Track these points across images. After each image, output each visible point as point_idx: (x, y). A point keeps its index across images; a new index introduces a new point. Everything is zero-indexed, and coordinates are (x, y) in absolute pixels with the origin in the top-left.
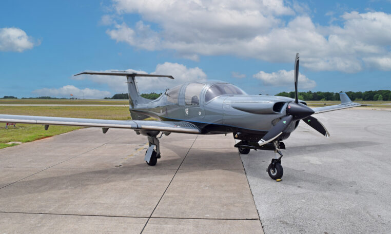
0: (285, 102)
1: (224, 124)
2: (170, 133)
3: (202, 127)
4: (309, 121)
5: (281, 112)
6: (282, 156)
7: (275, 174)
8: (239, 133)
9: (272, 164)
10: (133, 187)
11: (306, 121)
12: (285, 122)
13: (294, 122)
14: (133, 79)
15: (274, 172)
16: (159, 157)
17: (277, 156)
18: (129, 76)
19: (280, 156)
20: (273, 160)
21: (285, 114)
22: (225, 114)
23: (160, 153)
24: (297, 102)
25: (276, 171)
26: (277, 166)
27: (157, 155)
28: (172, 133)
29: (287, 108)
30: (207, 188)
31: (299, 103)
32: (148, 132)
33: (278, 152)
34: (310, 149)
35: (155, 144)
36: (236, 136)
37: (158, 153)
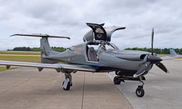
0: (146, 55)
1: (111, 66)
2: (77, 71)
3: (97, 68)
4: (158, 65)
5: (144, 60)
6: (144, 84)
7: (140, 94)
8: (119, 71)
9: (138, 88)
10: (63, 101)
11: (157, 65)
12: (146, 65)
13: (151, 65)
14: (47, 39)
15: (140, 93)
16: (71, 85)
17: (141, 84)
18: (43, 37)
19: (143, 84)
20: (139, 86)
21: (146, 61)
22: (111, 61)
23: (72, 83)
24: (152, 54)
25: (140, 92)
26: (141, 89)
27: (70, 84)
28: (78, 72)
29: (147, 57)
30: (105, 101)
31: (154, 55)
32: (66, 71)
33: (141, 82)
34: (154, 82)
35: (69, 78)
36: (118, 73)
37: (71, 83)
